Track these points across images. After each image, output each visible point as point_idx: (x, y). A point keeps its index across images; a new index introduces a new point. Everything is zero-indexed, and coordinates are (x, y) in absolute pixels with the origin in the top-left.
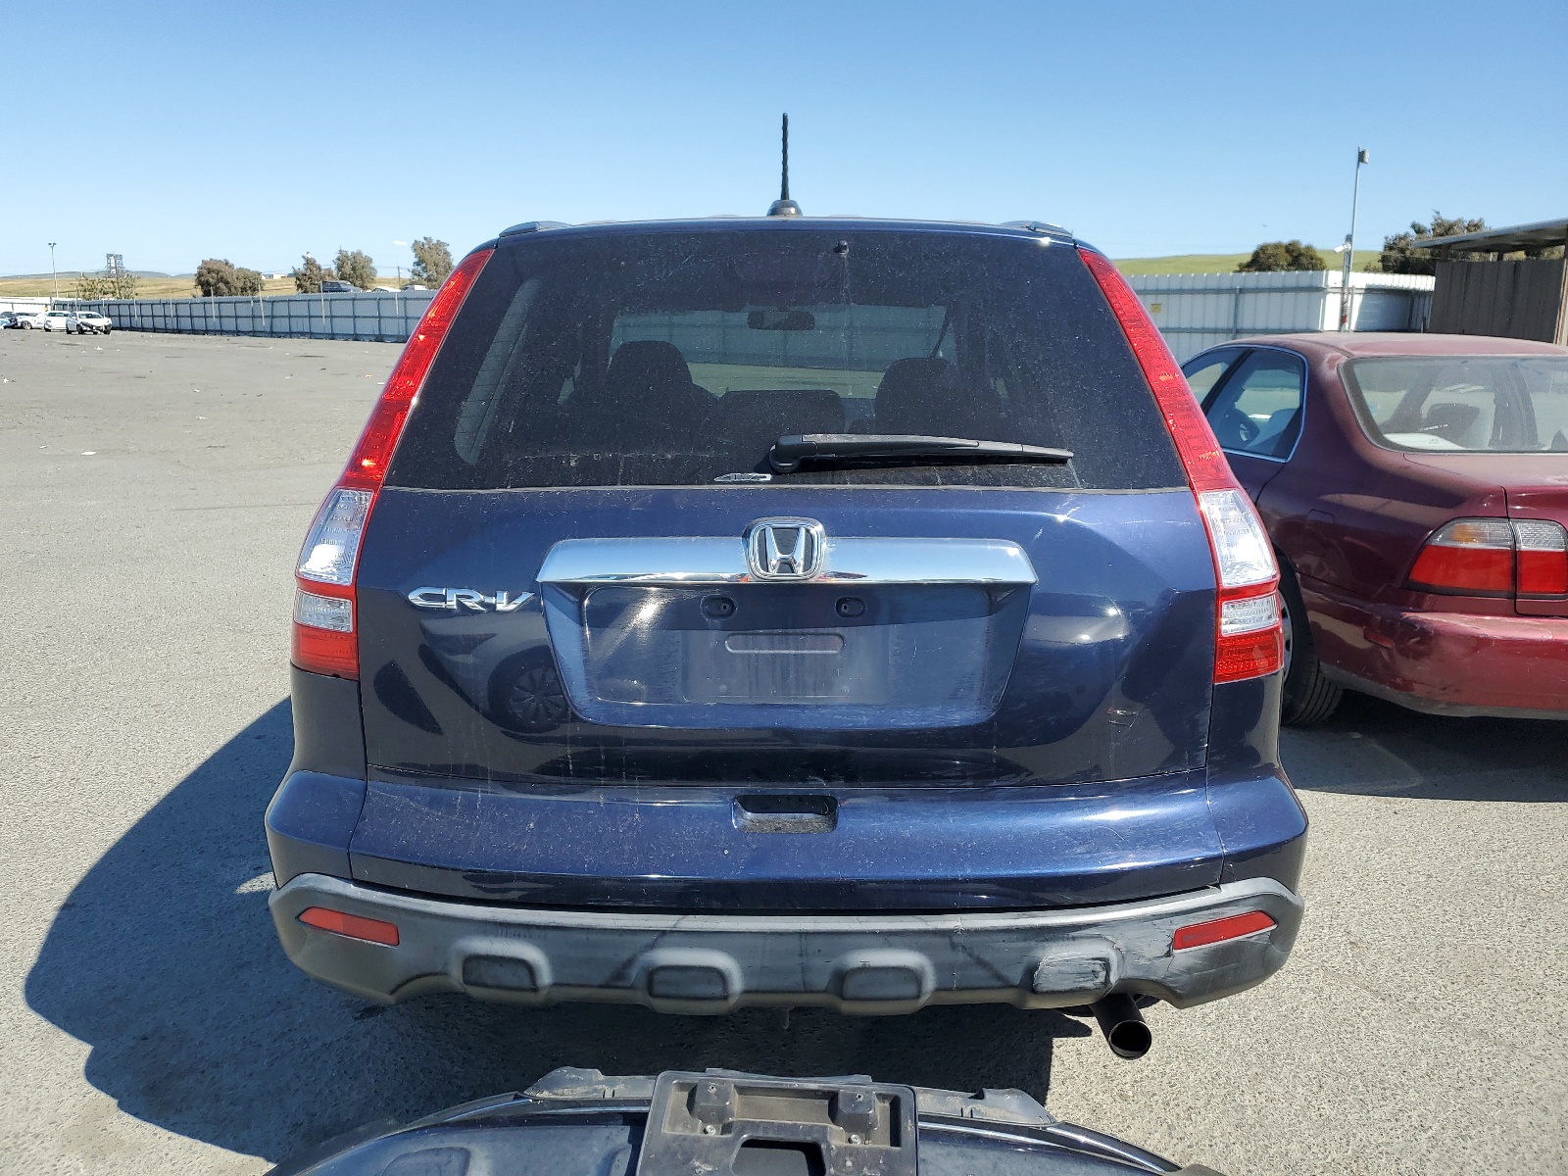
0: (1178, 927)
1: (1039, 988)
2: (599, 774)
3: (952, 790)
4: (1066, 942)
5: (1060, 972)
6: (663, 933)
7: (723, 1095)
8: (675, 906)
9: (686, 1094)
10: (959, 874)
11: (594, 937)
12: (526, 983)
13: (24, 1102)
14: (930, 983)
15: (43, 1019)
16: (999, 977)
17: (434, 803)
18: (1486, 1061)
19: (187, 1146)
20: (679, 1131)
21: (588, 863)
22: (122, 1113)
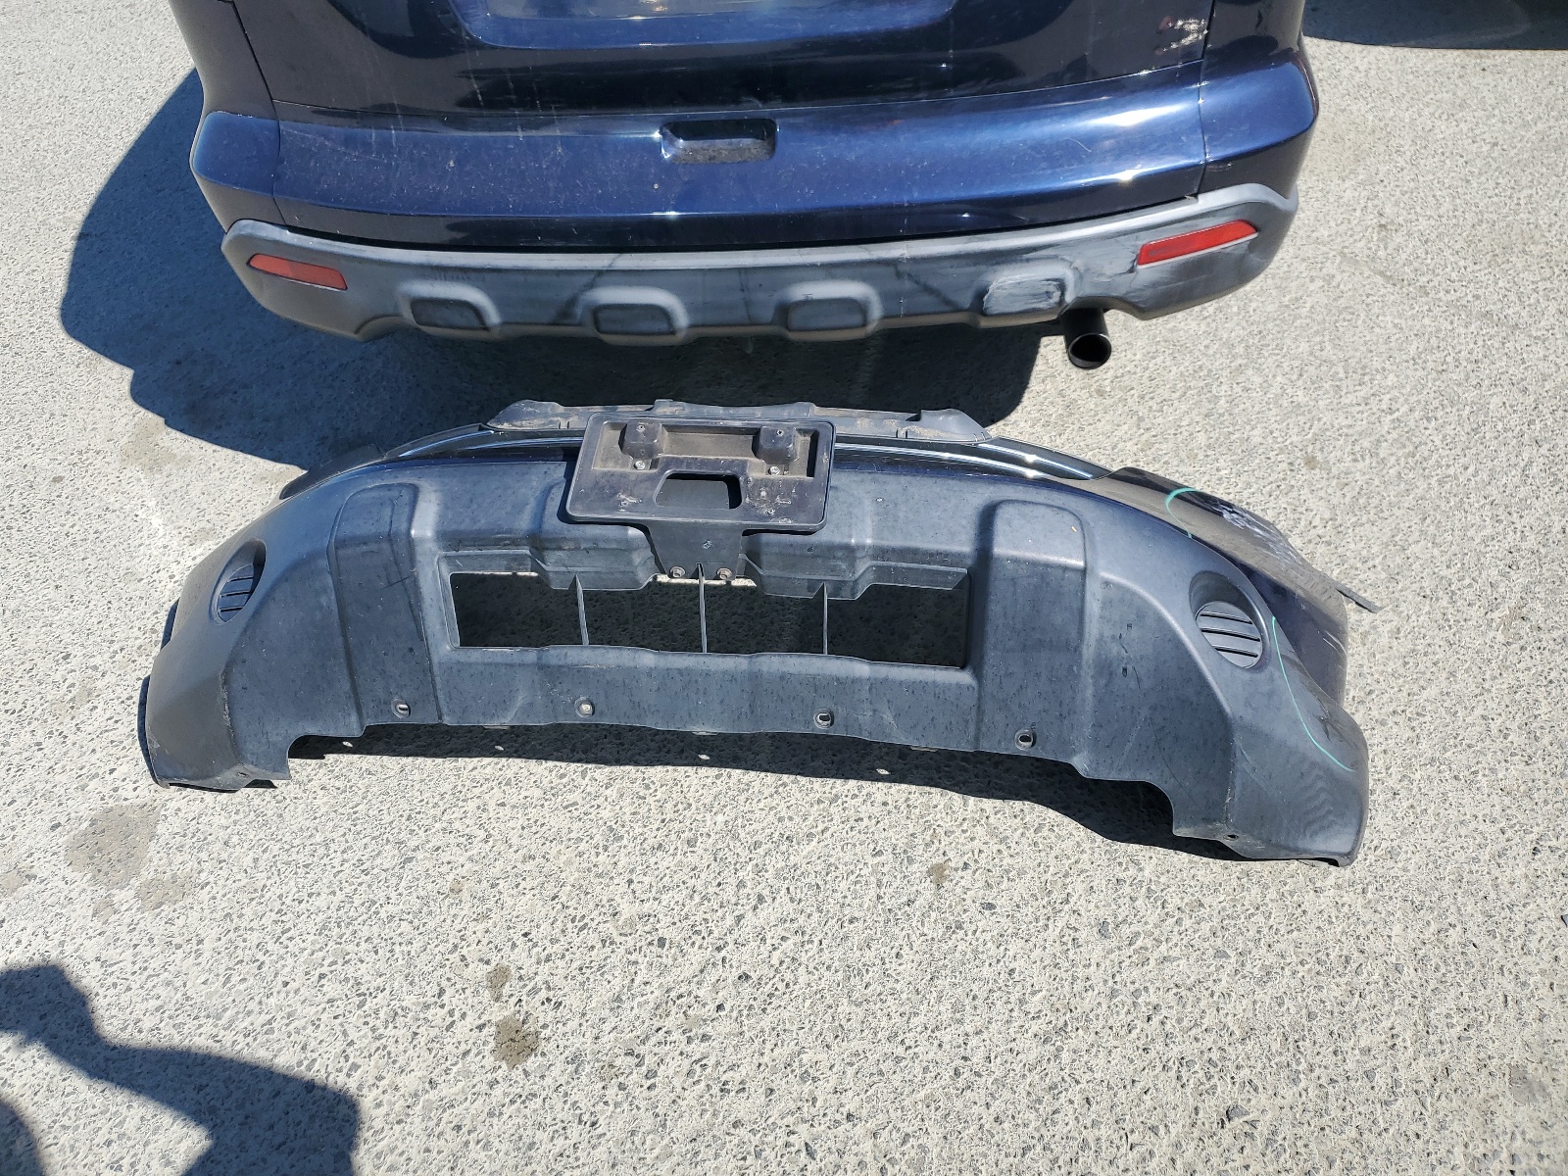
0: (1144, 242)
1: (989, 312)
2: (511, 104)
3: (902, 104)
4: (1019, 265)
5: (1011, 295)
6: (600, 273)
7: (651, 434)
8: (608, 245)
9: (619, 432)
10: (905, 199)
11: (531, 278)
12: (475, 322)
13: (81, 423)
14: (876, 312)
15: (83, 347)
16: (947, 302)
17: (348, 141)
18: (1480, 343)
19: (231, 457)
20: (611, 467)
21: (514, 204)
22: (170, 430)
